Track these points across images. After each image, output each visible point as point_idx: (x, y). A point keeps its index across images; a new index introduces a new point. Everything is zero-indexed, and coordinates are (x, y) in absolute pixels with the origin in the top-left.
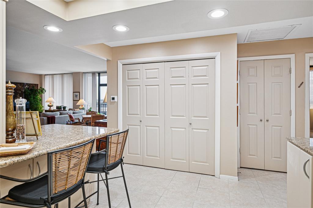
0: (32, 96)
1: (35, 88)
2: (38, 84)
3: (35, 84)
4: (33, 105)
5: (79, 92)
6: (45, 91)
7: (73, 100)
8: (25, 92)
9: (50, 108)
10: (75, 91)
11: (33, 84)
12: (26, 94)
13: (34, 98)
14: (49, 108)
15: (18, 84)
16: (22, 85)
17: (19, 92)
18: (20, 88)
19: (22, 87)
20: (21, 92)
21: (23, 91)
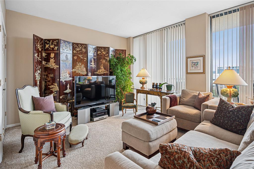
0: (119, 67)
1: (122, 56)
2: (125, 50)
3: (123, 50)
4: (121, 82)
5: (204, 57)
6: (135, 60)
7: (187, 73)
8: (110, 61)
9: (143, 86)
10: (188, 56)
11: (119, 50)
12: (112, 63)
13: (121, 71)
14: (141, 85)
15: (102, 49)
16: (107, 51)
17: (103, 61)
18: (104, 55)
19: (106, 54)
20: (105, 61)
21: (108, 60)
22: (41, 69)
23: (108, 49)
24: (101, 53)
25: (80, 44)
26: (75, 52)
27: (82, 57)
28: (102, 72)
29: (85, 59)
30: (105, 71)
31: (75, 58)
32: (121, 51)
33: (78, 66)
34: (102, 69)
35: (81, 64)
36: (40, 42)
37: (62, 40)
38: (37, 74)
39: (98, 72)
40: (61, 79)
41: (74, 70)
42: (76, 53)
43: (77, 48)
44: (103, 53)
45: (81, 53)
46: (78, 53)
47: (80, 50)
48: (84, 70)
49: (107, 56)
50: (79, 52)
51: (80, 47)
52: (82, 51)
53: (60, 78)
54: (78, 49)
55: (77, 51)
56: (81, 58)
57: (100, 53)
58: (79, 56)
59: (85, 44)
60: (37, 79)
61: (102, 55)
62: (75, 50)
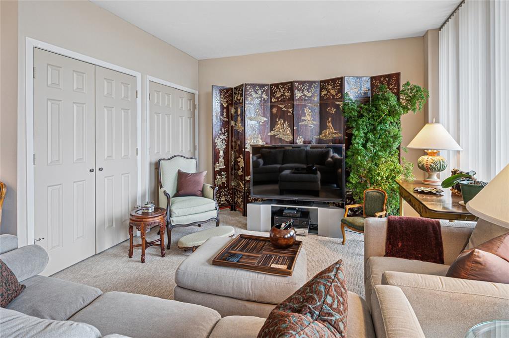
1: (389, 91)
2: (399, 74)
15: (328, 84)
16: (338, 86)
17: (331, 110)
18: (333, 96)
19: (337, 94)
20: (335, 110)
21: (340, 107)
22: (228, 133)
23: (342, 82)
24: (328, 94)
25: (282, 84)
26: (274, 100)
27: (284, 107)
28: (329, 134)
29: (290, 110)
30: (335, 133)
31: (275, 110)
32: (385, 79)
33: (278, 126)
34: (329, 128)
35: (282, 122)
36: (225, 94)
37: (249, 85)
38: (220, 140)
39: (323, 135)
40: (247, 148)
41: (272, 132)
42: (275, 102)
43: (276, 92)
44: (330, 93)
45: (283, 101)
46: (278, 101)
47: (282, 95)
48: (288, 132)
49: (340, 98)
50: (280, 99)
51: (281, 90)
52: (285, 97)
53: (246, 146)
54: (278, 95)
55: (278, 98)
56: (283, 110)
57: (326, 95)
58: (281, 106)
59: (289, 83)
60: (218, 147)
61: (329, 98)
62: (274, 96)
